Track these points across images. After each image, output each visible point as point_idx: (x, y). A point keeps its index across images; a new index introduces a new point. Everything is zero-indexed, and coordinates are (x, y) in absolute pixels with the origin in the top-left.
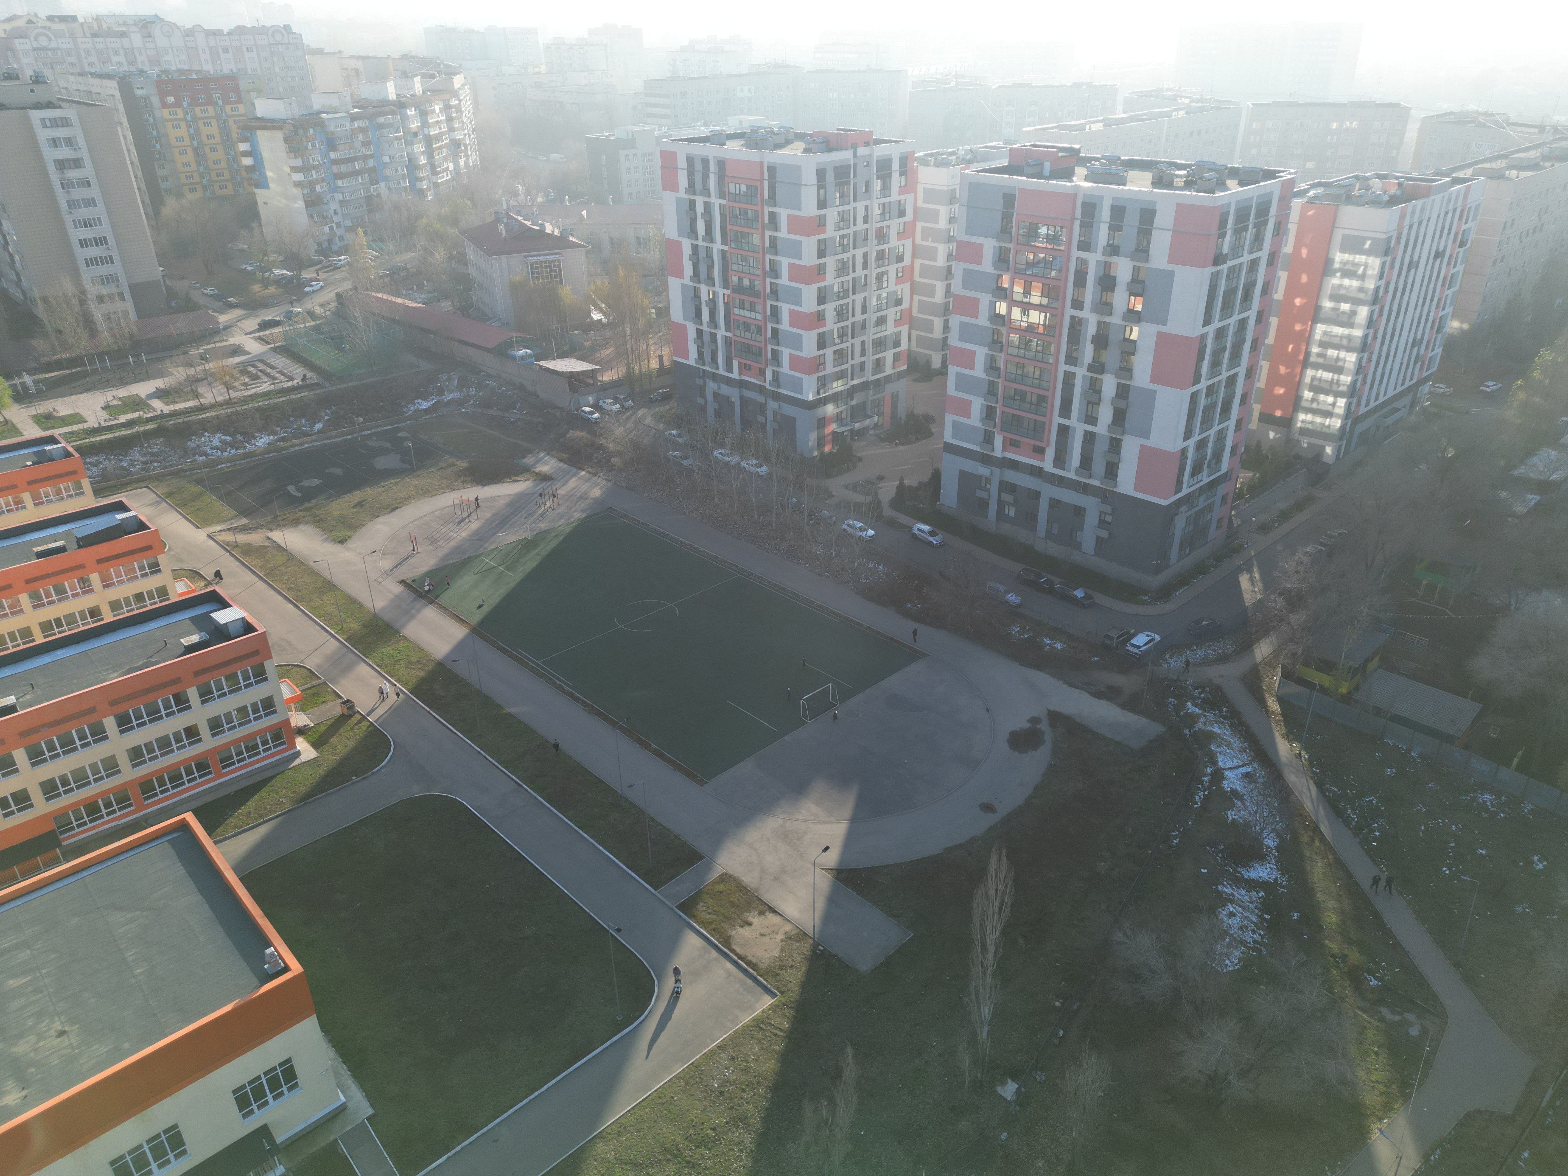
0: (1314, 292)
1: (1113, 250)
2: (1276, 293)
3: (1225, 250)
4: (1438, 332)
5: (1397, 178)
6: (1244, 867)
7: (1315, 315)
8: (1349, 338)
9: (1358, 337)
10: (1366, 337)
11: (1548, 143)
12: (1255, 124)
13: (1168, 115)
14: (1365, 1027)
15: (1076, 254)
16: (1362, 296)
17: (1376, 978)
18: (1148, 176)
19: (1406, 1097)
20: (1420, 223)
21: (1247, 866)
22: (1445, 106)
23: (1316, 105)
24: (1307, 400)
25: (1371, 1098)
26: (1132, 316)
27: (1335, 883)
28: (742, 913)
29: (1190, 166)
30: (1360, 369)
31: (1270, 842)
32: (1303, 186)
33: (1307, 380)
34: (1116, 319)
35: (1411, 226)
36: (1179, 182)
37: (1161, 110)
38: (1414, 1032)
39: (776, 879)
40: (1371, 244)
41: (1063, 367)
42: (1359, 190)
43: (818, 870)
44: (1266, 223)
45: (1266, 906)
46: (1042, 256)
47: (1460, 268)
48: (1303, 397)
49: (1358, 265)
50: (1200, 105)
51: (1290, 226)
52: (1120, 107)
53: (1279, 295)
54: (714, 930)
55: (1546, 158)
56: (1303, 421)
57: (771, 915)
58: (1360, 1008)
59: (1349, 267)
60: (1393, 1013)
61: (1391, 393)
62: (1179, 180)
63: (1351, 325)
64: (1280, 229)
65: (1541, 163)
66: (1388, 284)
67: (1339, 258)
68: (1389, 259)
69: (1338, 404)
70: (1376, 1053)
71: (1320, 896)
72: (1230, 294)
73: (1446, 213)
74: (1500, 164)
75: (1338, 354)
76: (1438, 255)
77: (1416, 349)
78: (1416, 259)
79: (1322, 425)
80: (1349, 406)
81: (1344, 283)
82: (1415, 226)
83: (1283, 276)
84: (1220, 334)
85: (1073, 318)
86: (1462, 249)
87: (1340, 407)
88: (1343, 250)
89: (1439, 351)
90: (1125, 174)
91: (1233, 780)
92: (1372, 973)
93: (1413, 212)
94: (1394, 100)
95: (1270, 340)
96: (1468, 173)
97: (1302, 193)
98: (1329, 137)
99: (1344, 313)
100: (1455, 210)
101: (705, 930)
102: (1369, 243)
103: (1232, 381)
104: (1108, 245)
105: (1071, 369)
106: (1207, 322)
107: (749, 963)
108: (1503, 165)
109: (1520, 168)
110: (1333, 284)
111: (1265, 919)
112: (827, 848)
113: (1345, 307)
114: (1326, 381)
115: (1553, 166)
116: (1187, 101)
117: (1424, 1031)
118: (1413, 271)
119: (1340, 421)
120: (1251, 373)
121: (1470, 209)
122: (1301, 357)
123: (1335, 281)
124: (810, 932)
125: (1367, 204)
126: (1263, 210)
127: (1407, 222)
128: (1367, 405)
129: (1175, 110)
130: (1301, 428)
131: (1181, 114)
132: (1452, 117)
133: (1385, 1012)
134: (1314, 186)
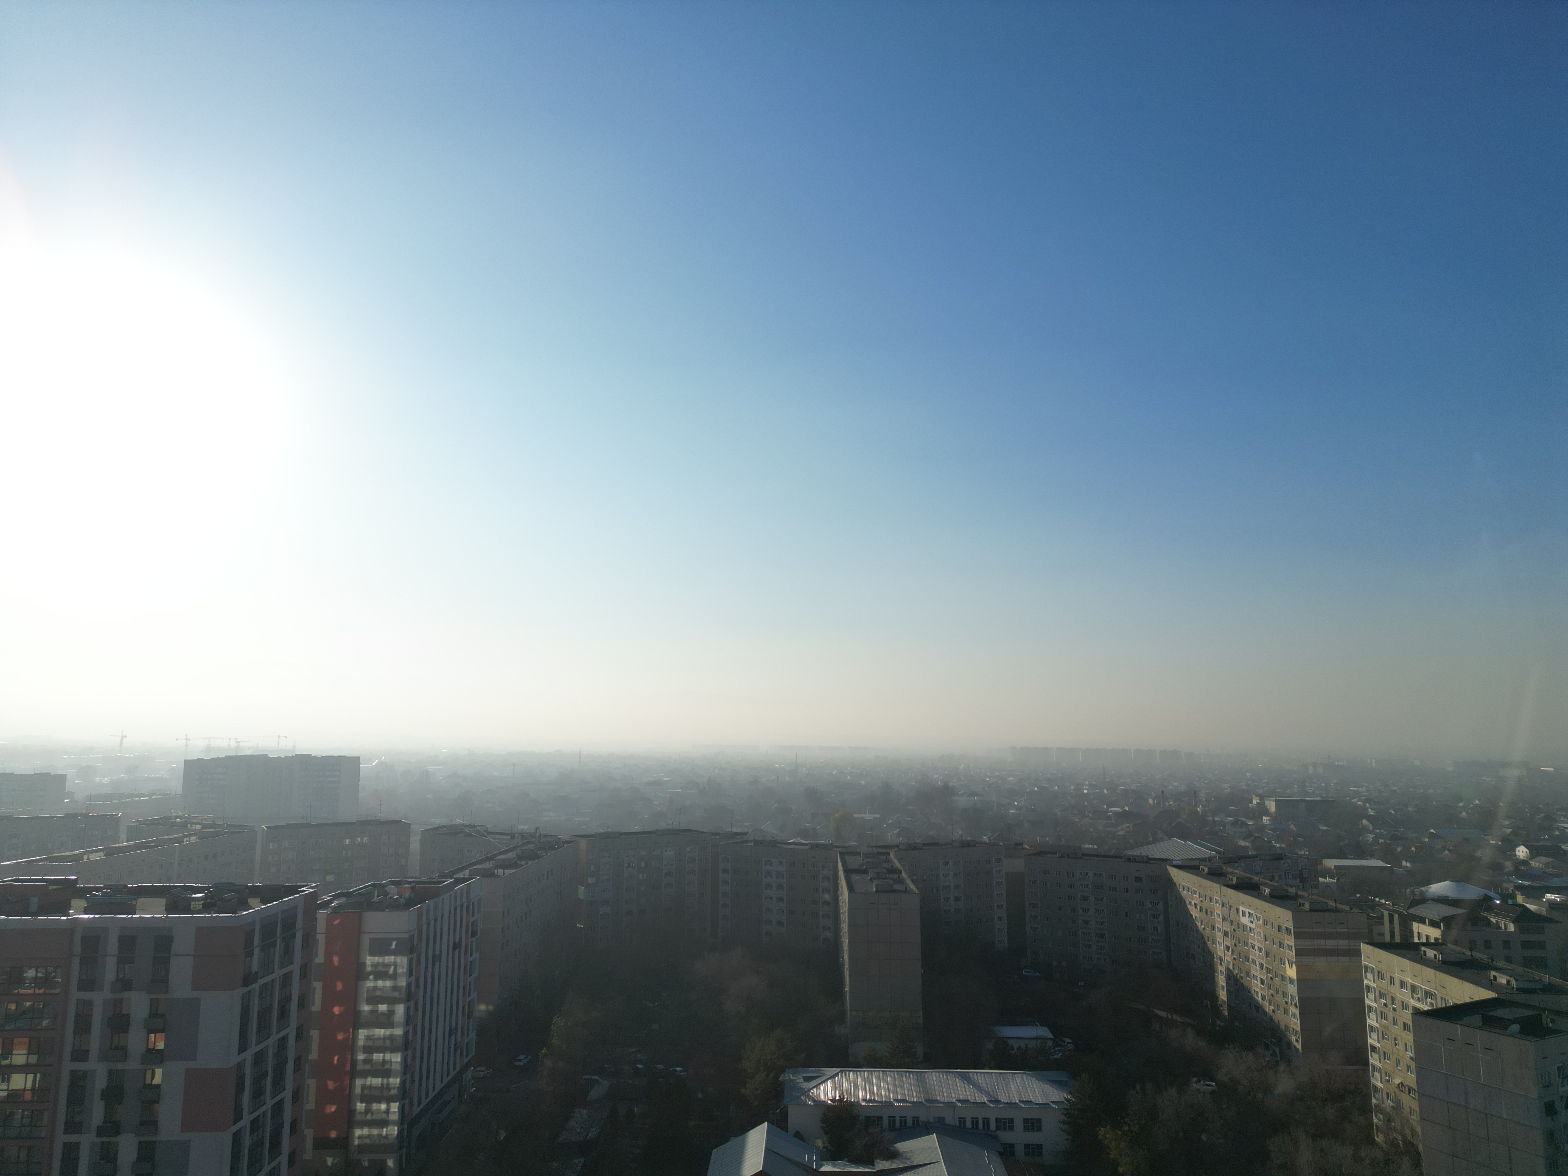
0: (351, 998)
1: (124, 984)
2: (314, 1005)
3: (255, 968)
4: (469, 1017)
5: (409, 883)
7: (356, 1021)
8: (391, 1038)
9: (399, 1036)
10: (406, 1034)
11: (519, 846)
12: (271, 844)
13: (179, 841)
15: (75, 995)
16: (396, 994)
18: (162, 902)
20: (436, 920)
22: (438, 821)
23: (328, 825)
24: (360, 1113)
26: (154, 1057)
29: (207, 888)
30: (406, 1067)
32: (327, 898)
33: (358, 1090)
34: (133, 1064)
35: (428, 924)
36: (194, 906)
37: (171, 837)
40: (396, 945)
41: (61, 1138)
42: (378, 896)
44: (293, 936)
46: (28, 1004)
47: (476, 955)
48: (356, 1110)
49: (388, 965)
50: (212, 830)
51: (318, 936)
52: (123, 836)
53: (316, 1006)
55: (520, 858)
56: (360, 1137)
59: (380, 968)
61: (439, 1086)
62: (197, 903)
63: (390, 1025)
64: (309, 941)
65: (518, 862)
66: (417, 980)
67: (370, 960)
68: (414, 956)
69: (392, 1110)
72: (265, 1013)
73: (456, 909)
74: (488, 865)
75: (384, 1056)
76: (456, 946)
77: (453, 1037)
78: (438, 953)
79: (380, 1136)
80: (402, 1109)
81: (378, 985)
82: (432, 923)
83: (318, 986)
84: (259, 1058)
85: (73, 1073)
86: (474, 939)
87: (395, 1112)
88: (372, 954)
89: (473, 1035)
90: (134, 903)
93: (428, 911)
94: (396, 818)
95: (314, 1055)
96: (466, 874)
97: (326, 904)
98: (344, 852)
99: (383, 1014)
100: (462, 906)
102: (394, 943)
103: (278, 1108)
104: (117, 980)
105: (73, 1138)
106: (243, 1047)
108: (491, 865)
109: (505, 867)
110: (368, 988)
113: (383, 1008)
114: (376, 1088)
115: (527, 863)
116: (198, 827)
118: (437, 964)
119: (396, 1128)
120: (297, 1096)
121: (473, 903)
122: (348, 1068)
123: (370, 984)
125: (387, 909)
126: (289, 924)
127: (424, 920)
128: (419, 1104)
129: (186, 836)
130: (359, 1146)
131: (193, 839)
132: (445, 829)
134: (335, 897)
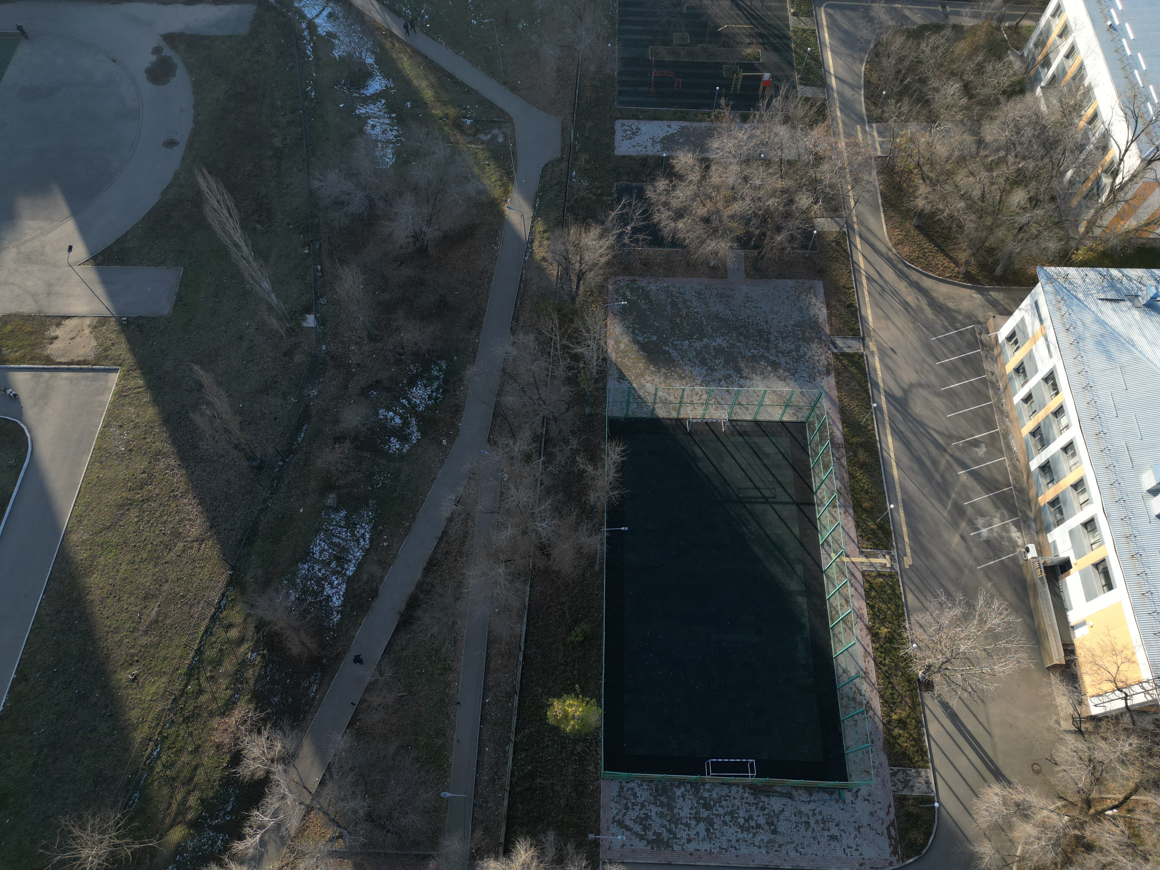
6: (363, 88)
14: (476, 153)
17: (468, 118)
19: (512, 180)
21: (365, 86)
25: (497, 192)
27: (419, 67)
28: (44, 334)
31: (370, 60)
38: (501, 139)
39: (49, 294)
43: (77, 268)
45: (390, 108)
54: (31, 359)
57: (67, 321)
58: (469, 143)
60: (486, 135)
70: (488, 165)
71: (415, 82)
91: (324, 25)
92: (465, 117)
101: (24, 363)
107: (79, 363)
111: (393, 118)
112: (70, 248)
117: (505, 136)
124: (107, 313)
133: (482, 136)
